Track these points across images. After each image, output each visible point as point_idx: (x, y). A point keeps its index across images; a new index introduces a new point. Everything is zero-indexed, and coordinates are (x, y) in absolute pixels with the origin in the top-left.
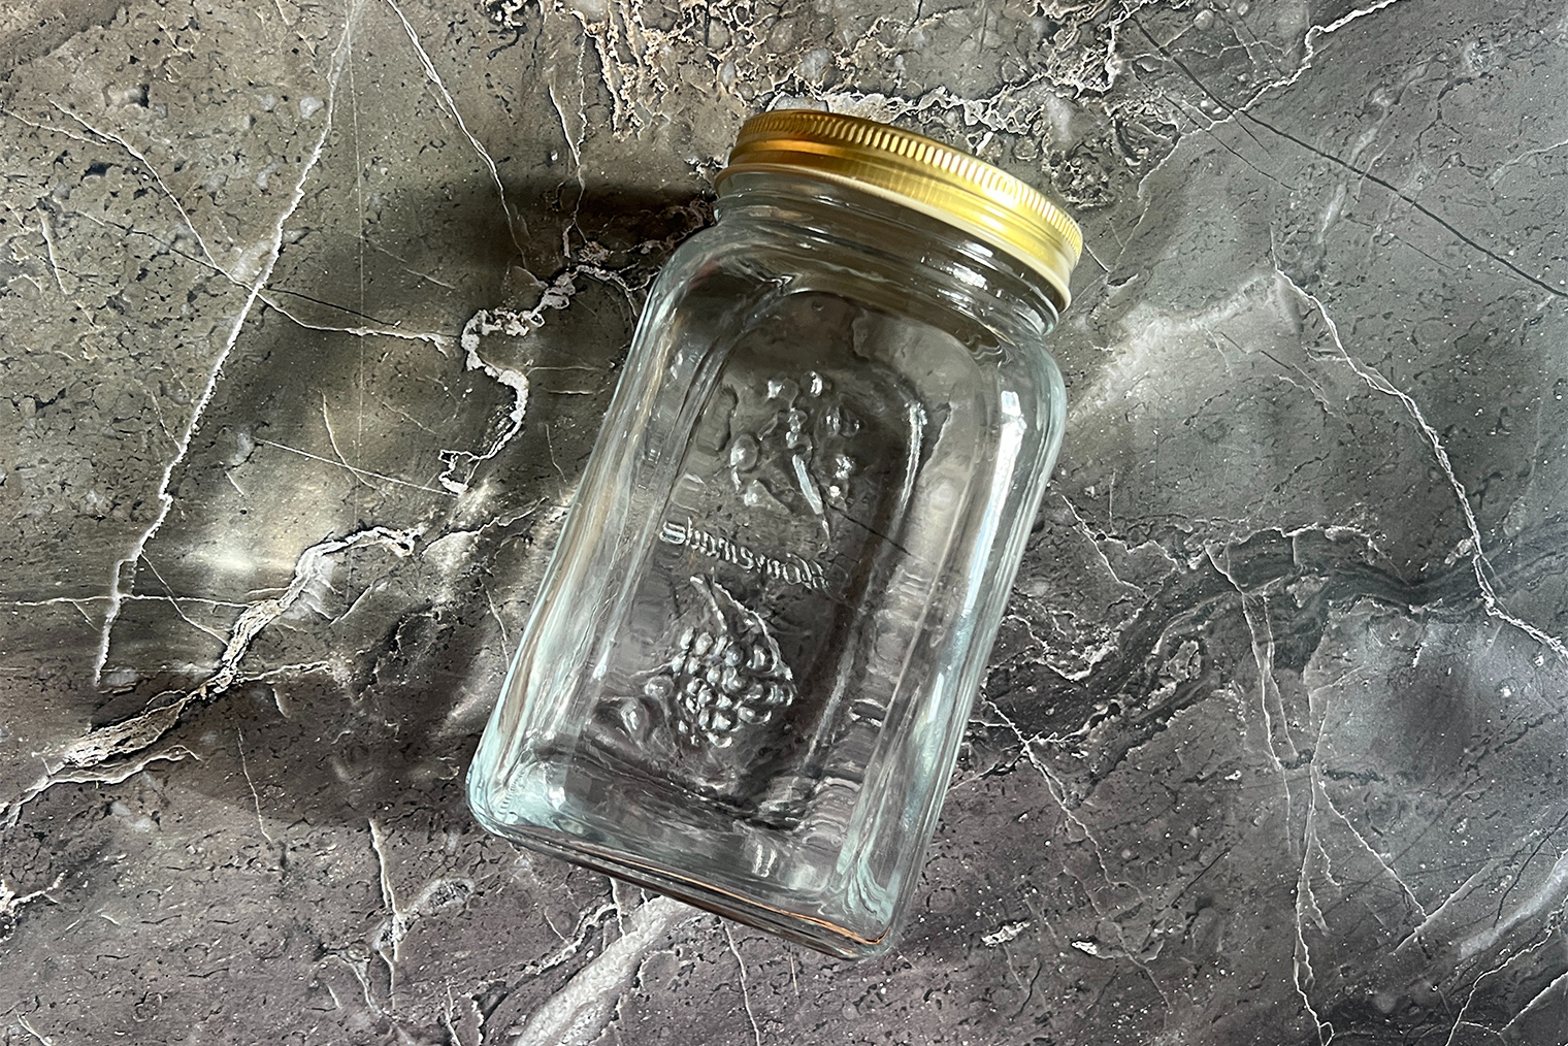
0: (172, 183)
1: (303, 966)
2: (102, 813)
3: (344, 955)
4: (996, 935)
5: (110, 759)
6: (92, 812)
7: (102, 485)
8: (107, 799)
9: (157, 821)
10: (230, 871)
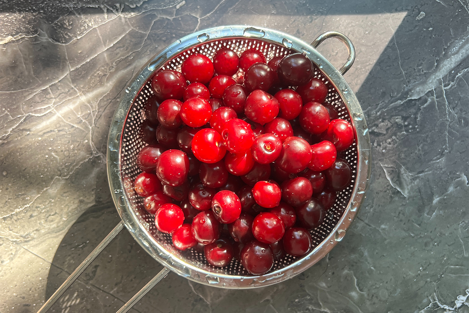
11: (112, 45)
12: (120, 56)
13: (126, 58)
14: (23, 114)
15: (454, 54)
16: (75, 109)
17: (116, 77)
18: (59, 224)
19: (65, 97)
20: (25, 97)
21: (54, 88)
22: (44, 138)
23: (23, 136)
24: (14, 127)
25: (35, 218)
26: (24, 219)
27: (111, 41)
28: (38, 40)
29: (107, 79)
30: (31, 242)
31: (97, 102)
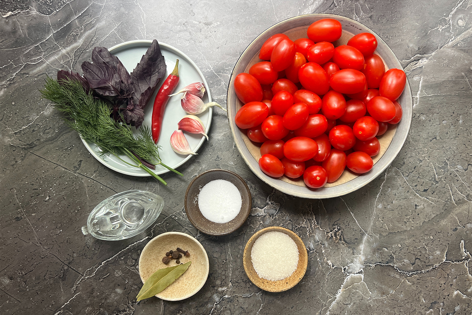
0: (409, 188)
1: (374, 14)
2: (420, 47)
3: (366, 16)
4: (216, 24)
5: (419, 60)
6: (422, 48)
7: (421, 121)
8: (419, 51)
9: (408, 46)
10: (392, 36)
11: (81, 14)
12: (86, 22)
13: (90, 22)
14: (23, 63)
15: (310, 5)
16: (59, 58)
17: (85, 35)
18: (53, 135)
19: (51, 51)
20: (23, 52)
21: (43, 45)
22: (38, 78)
23: (23, 78)
24: (17, 72)
25: (36, 132)
26: (28, 133)
27: (80, 12)
28: (30, 14)
29: (79, 38)
30: (35, 148)
31: (73, 53)
